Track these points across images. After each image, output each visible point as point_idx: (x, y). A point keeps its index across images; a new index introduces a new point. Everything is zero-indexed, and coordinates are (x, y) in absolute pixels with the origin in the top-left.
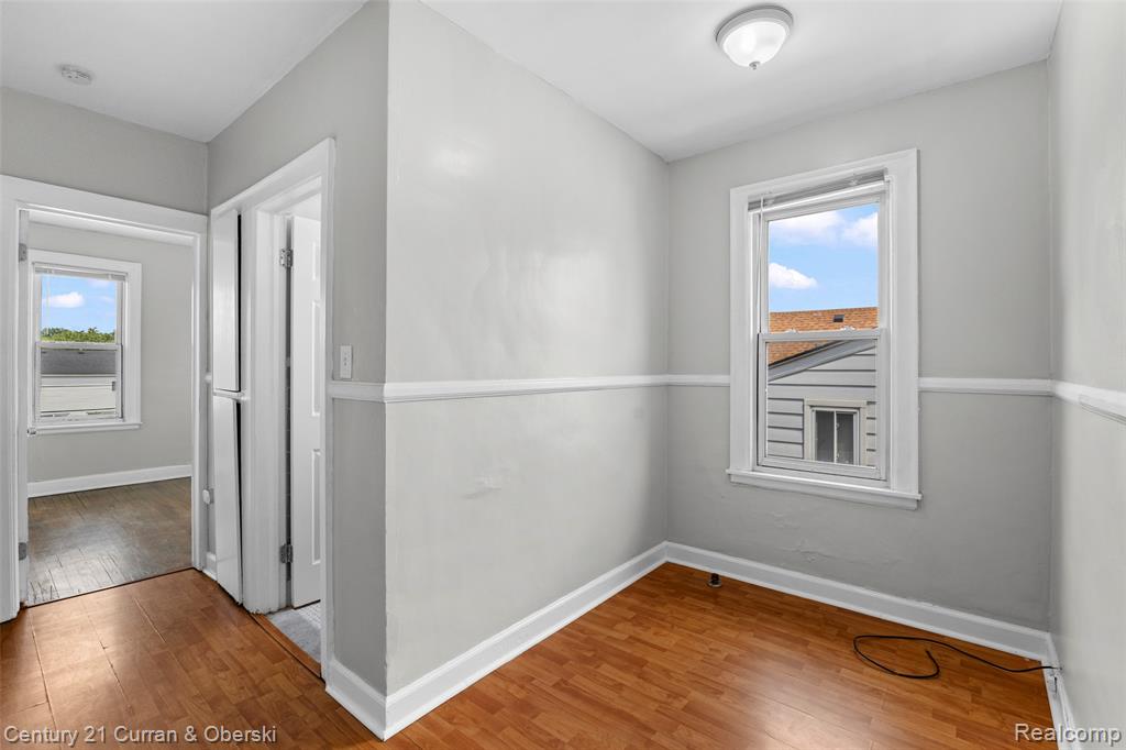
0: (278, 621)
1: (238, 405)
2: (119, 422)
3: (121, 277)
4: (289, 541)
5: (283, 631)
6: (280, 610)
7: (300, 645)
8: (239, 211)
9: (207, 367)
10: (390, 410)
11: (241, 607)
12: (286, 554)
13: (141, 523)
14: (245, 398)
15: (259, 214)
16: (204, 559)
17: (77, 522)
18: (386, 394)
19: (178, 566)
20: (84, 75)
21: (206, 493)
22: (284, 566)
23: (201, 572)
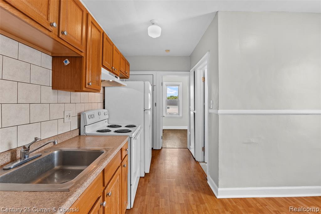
0: (201, 164)
1: (194, 113)
2: (178, 116)
3: (178, 85)
4: (204, 147)
5: (202, 167)
6: (202, 162)
7: (204, 171)
8: (194, 70)
9: (190, 105)
10: (220, 116)
11: (194, 159)
12: (204, 149)
13: (181, 137)
14: (195, 112)
15: (198, 70)
16: (189, 147)
17: (171, 135)
18: (219, 113)
19: (185, 147)
20: (169, 51)
21: (190, 132)
22: (203, 152)
23: (189, 149)
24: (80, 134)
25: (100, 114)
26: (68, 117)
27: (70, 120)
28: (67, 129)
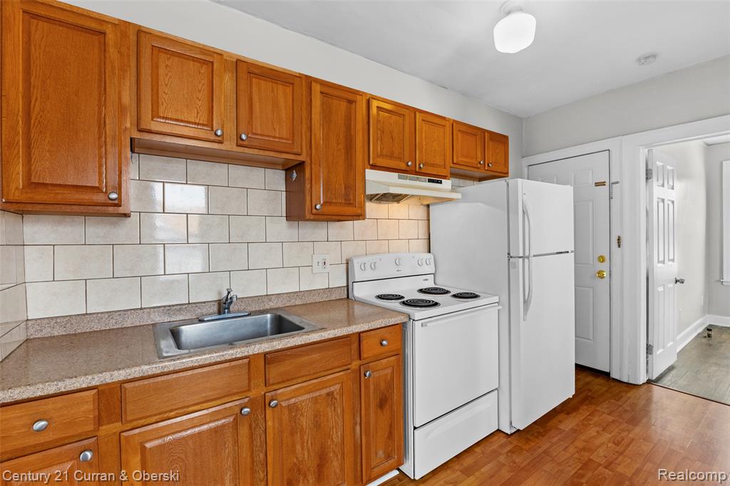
24: (348, 297)
25: (399, 262)
26: (321, 264)
27: (327, 270)
28: (320, 284)
